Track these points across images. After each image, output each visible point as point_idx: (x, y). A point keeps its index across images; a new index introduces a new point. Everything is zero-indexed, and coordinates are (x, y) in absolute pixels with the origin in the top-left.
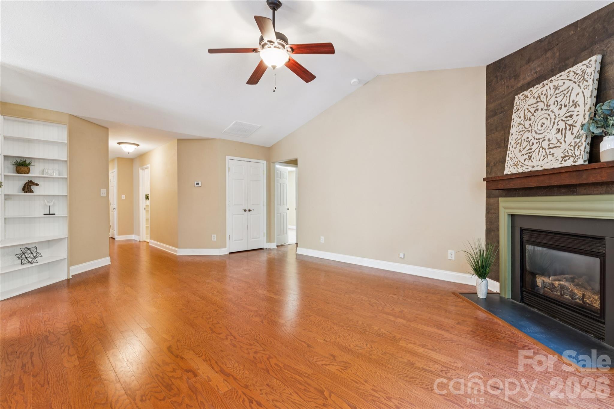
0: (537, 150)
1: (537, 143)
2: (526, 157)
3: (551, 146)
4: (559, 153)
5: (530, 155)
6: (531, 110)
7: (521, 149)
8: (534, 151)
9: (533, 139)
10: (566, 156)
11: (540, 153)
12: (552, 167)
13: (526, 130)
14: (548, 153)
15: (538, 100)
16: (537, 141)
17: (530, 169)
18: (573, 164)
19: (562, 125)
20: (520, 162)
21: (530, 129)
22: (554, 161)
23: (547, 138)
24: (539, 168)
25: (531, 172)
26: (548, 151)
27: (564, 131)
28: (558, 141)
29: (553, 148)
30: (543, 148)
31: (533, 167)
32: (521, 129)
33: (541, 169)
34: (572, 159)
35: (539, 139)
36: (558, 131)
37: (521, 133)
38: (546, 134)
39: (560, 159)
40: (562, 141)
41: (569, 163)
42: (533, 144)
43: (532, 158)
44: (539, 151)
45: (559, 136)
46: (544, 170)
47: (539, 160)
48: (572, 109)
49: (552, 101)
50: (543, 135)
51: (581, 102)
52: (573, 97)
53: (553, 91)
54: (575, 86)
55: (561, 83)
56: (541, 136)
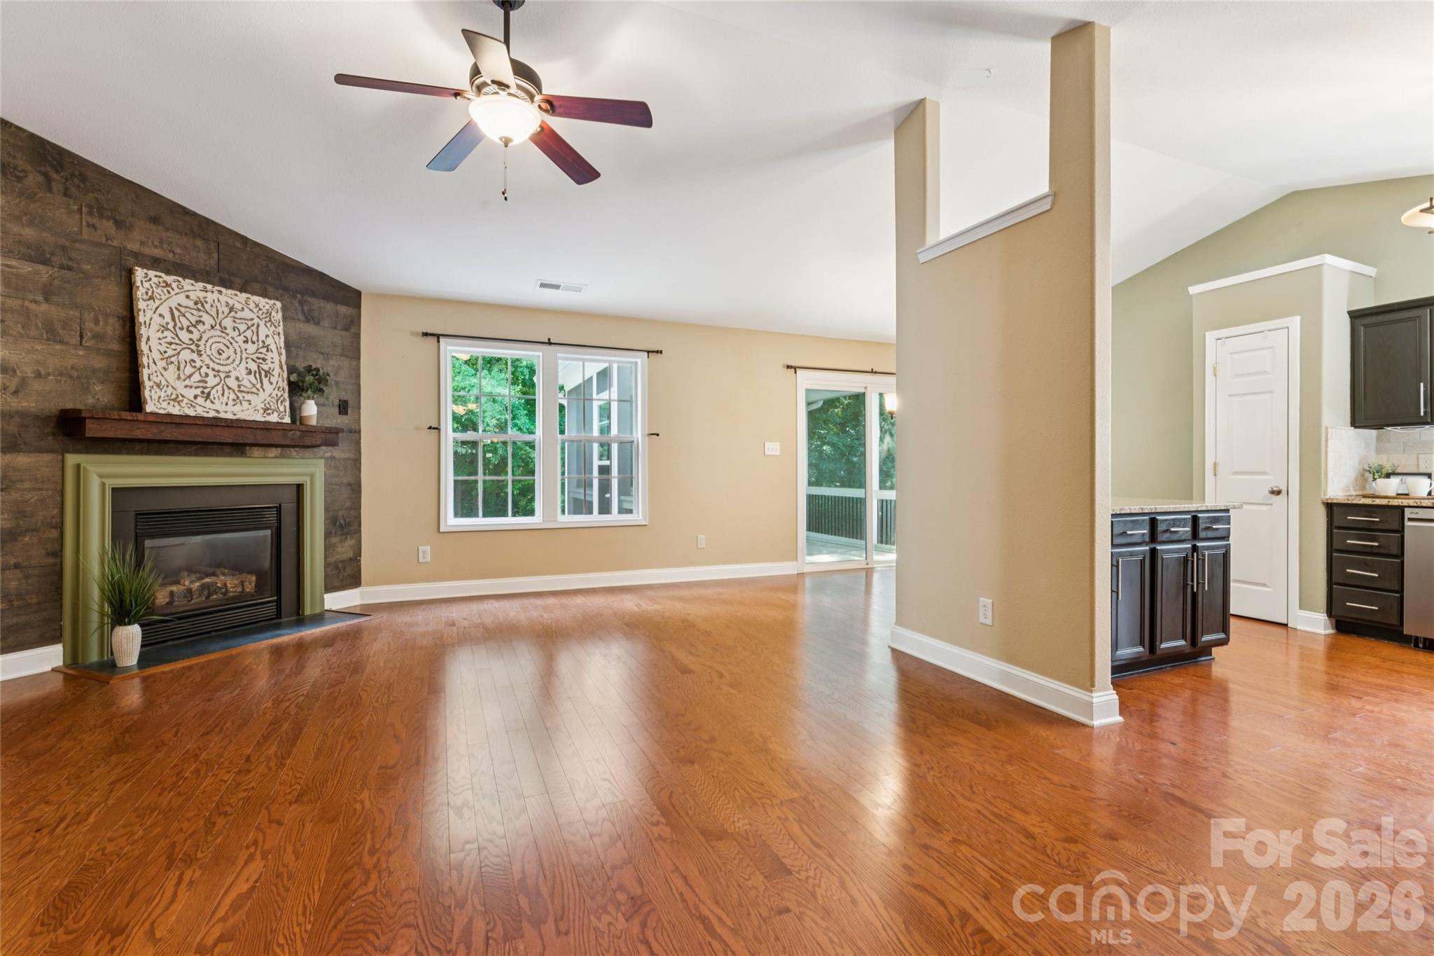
0: (219, 388)
1: (215, 376)
2: (198, 391)
3: (242, 388)
4: (258, 401)
5: (206, 391)
6: (188, 315)
7: (183, 377)
8: (213, 388)
9: (205, 367)
10: (268, 409)
11: (226, 393)
12: (252, 419)
13: (185, 346)
14: (241, 398)
15: (199, 306)
16: (216, 374)
17: (212, 414)
18: (280, 421)
19: (253, 367)
20: (182, 396)
21: (193, 347)
22: (251, 411)
23: (233, 374)
24: (230, 416)
25: (214, 418)
26: (239, 394)
27: (257, 375)
28: (254, 386)
29: (248, 393)
30: (229, 388)
31: (218, 412)
32: (169, 339)
33: (235, 418)
34: (276, 414)
35: (219, 371)
36: (250, 373)
37: (173, 346)
38: (229, 368)
39: (262, 411)
40: (259, 386)
41: (274, 418)
42: (207, 375)
43: (212, 397)
44: (223, 390)
45: (252, 377)
46: (238, 420)
47: (227, 404)
48: (264, 350)
49: (228, 323)
50: (226, 369)
51: (273, 347)
52: (262, 337)
53: (226, 310)
54: (262, 324)
55: (238, 306)
56: (221, 368)
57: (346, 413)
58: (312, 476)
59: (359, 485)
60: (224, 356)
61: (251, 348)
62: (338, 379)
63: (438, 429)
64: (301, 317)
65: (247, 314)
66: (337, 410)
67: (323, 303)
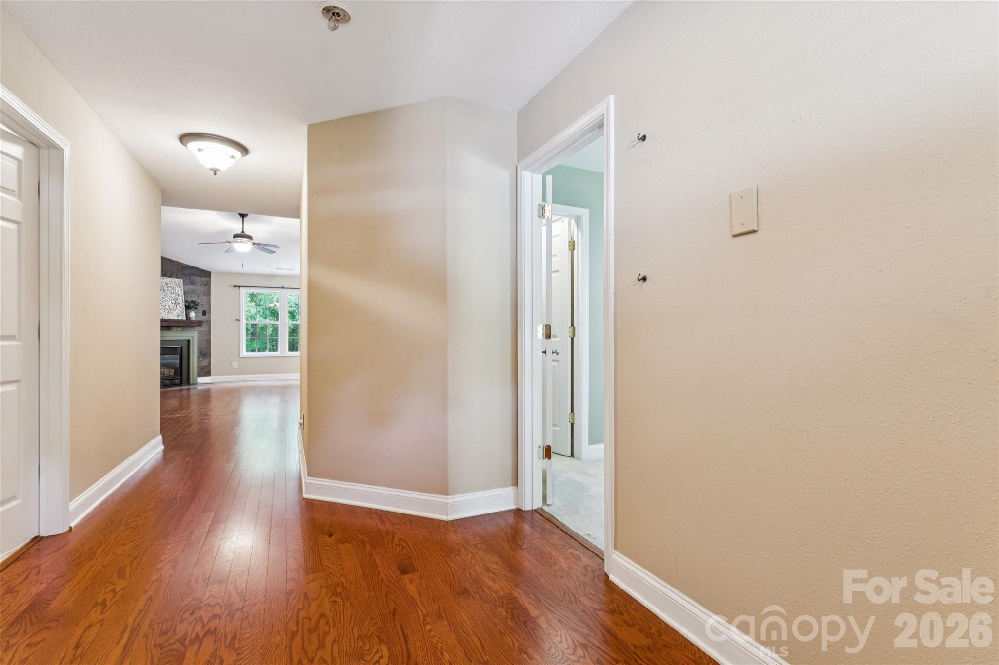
3: (170, 309)
4: (175, 313)
10: (179, 315)
11: (165, 311)
12: (173, 319)
14: (170, 312)
18: (182, 319)
19: (174, 302)
22: (173, 316)
23: (167, 305)
24: (166, 318)
27: (175, 304)
28: (174, 308)
29: (172, 310)
30: (166, 309)
33: (168, 318)
34: (181, 316)
36: (172, 304)
39: (177, 316)
41: (180, 318)
46: (170, 319)
47: (165, 314)
48: (177, 296)
49: (166, 288)
50: (165, 303)
51: (180, 295)
52: (176, 291)
53: (165, 284)
54: (176, 287)
55: (169, 282)
56: (163, 303)
57: (205, 315)
58: (193, 337)
59: (210, 340)
60: (165, 299)
61: (173, 296)
62: (202, 303)
63: (239, 320)
64: (189, 283)
65: (172, 285)
66: (202, 314)
67: (197, 278)
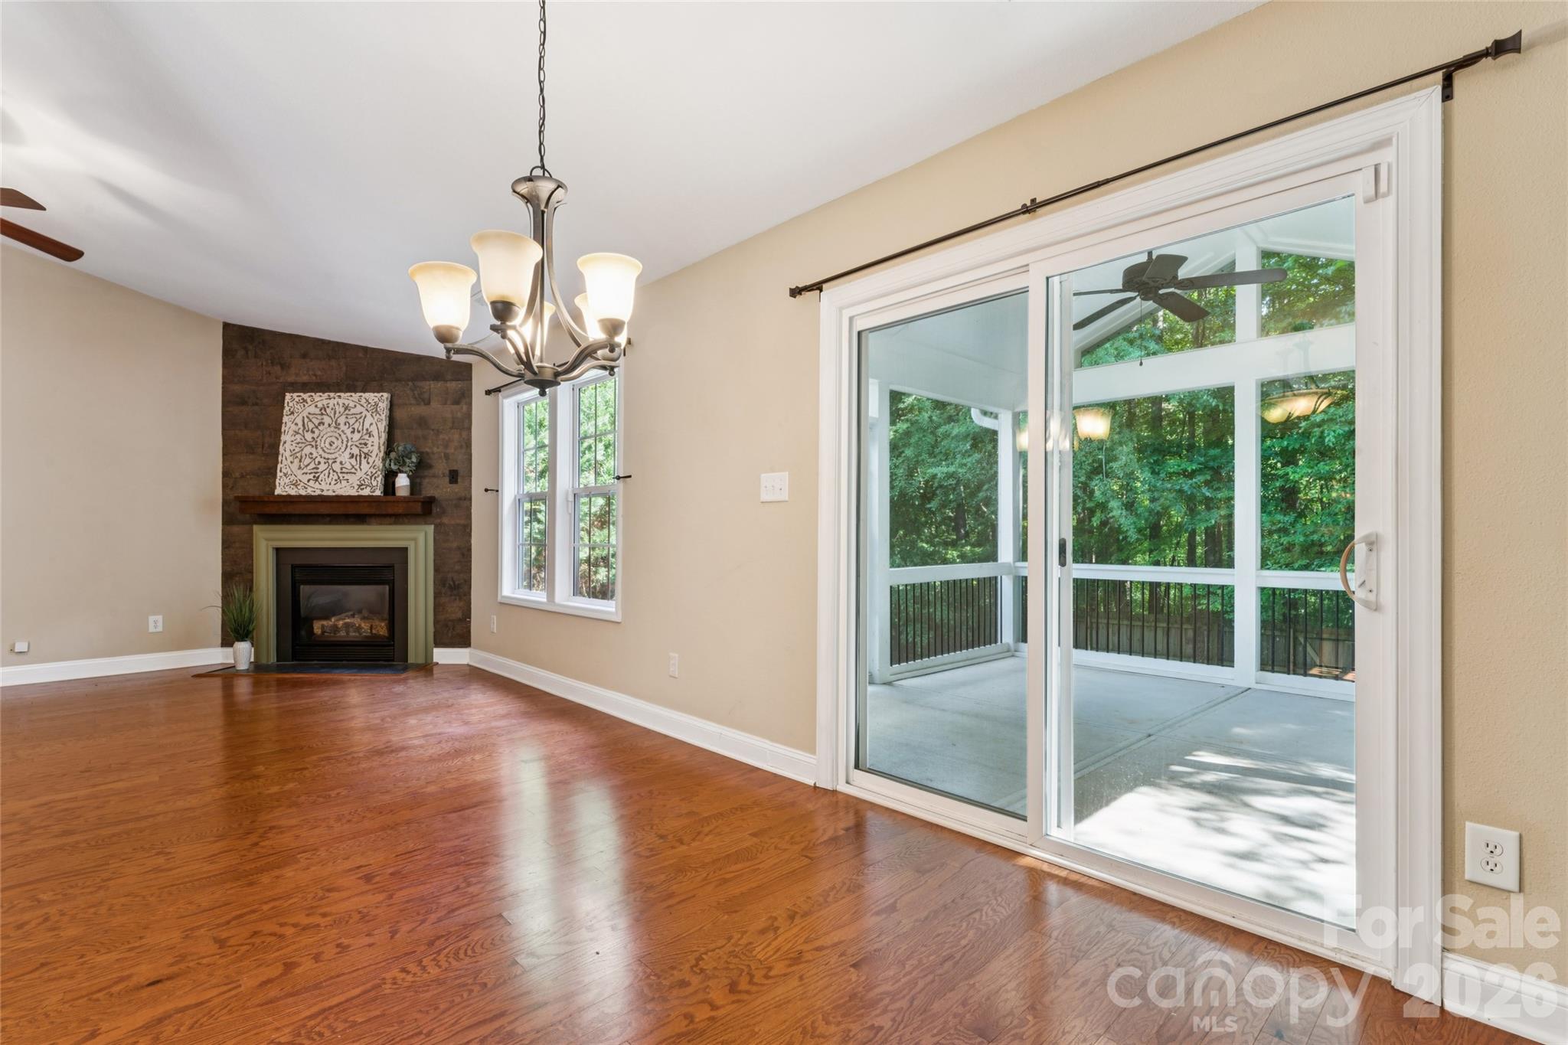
0: (326, 472)
1: (325, 463)
2: (311, 476)
3: (344, 470)
4: (354, 480)
5: (317, 475)
6: (313, 420)
7: (302, 466)
8: (322, 472)
9: (319, 457)
10: (362, 485)
11: (331, 475)
12: (347, 494)
13: (308, 443)
14: (341, 478)
15: (323, 411)
16: (326, 461)
17: (318, 493)
18: (371, 494)
19: (356, 451)
20: (301, 481)
21: (313, 443)
22: (348, 487)
23: (338, 461)
24: (330, 493)
25: (319, 496)
26: (340, 475)
27: (358, 458)
28: (353, 467)
29: (347, 473)
30: (334, 471)
31: (323, 491)
32: (299, 440)
33: (334, 494)
34: (369, 489)
35: (328, 459)
36: (352, 456)
37: (300, 445)
38: (336, 455)
39: (356, 487)
40: (357, 467)
41: (366, 492)
42: (319, 463)
43: (320, 480)
44: (329, 473)
45: (353, 461)
46: (337, 496)
47: (330, 484)
48: (367, 437)
49: (342, 420)
50: (333, 456)
51: (375, 433)
52: (367, 425)
53: (342, 410)
54: (369, 415)
55: (352, 404)
56: (330, 456)
57: (456, 482)
60: (334, 446)
61: (356, 436)
62: (448, 451)
64: (413, 401)
65: (359, 409)
66: (447, 479)
67: (432, 384)
